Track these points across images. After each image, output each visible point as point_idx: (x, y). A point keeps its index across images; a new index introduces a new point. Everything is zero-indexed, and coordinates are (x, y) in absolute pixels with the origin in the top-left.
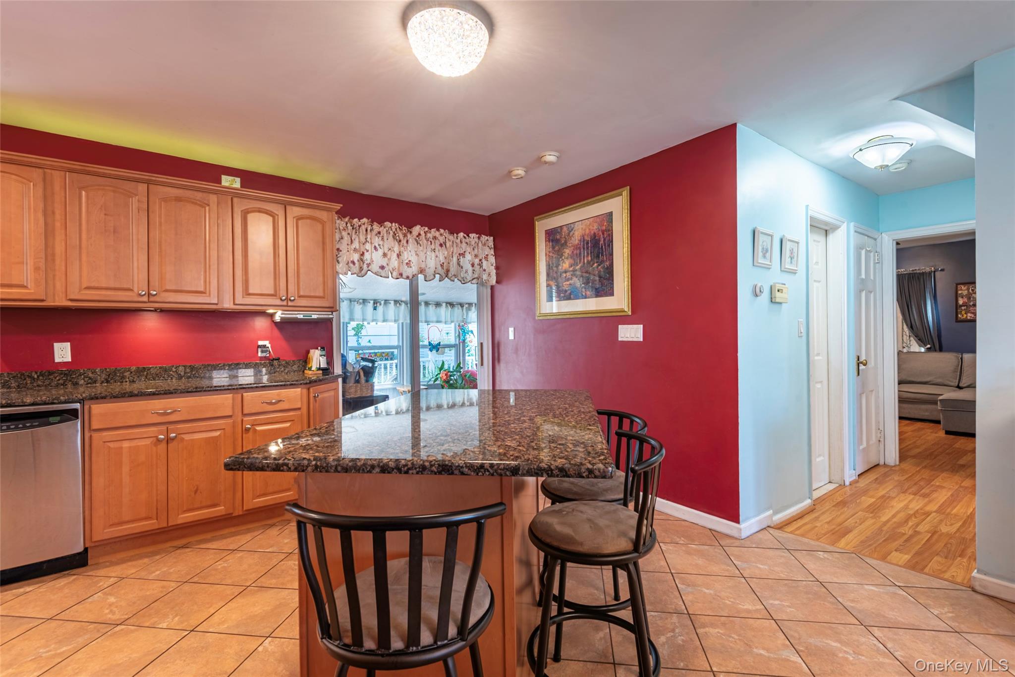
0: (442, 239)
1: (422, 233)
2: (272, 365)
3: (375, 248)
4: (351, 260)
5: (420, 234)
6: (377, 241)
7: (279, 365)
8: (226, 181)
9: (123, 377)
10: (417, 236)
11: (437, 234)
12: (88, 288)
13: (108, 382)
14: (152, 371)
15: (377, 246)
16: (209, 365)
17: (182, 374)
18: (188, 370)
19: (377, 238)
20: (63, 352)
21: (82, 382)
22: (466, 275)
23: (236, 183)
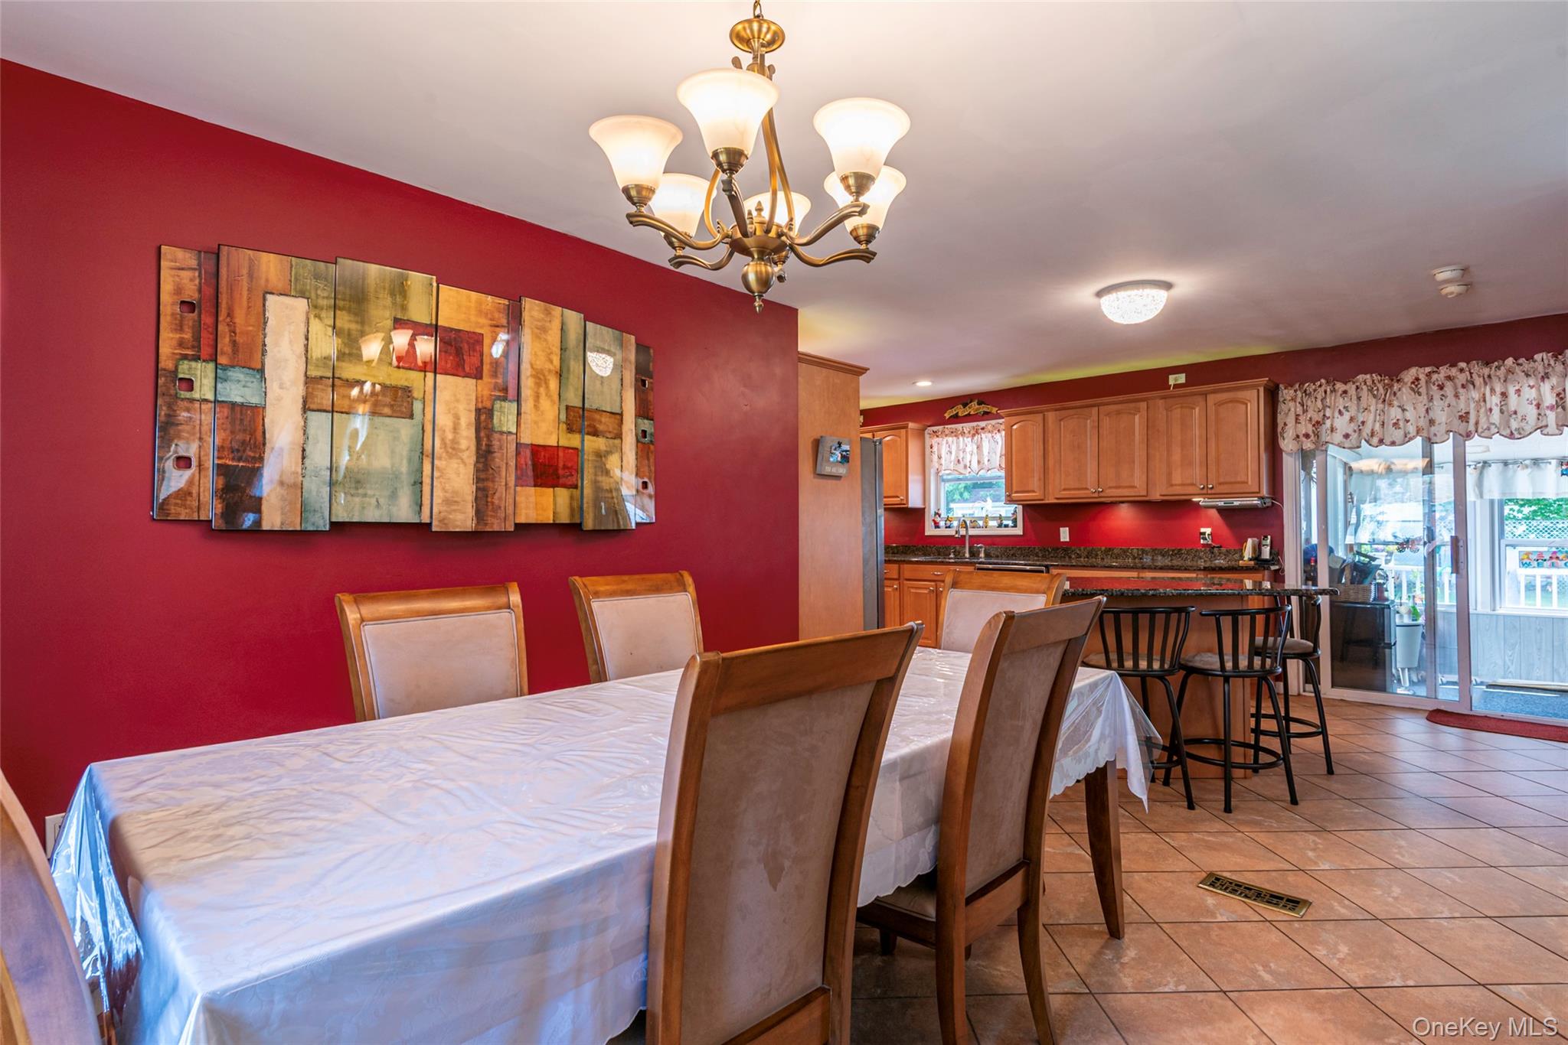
0: (1462, 378)
1: (1422, 377)
2: (1213, 553)
3: (1340, 412)
4: (1304, 432)
5: (1417, 379)
6: (1341, 403)
7: (1220, 553)
8: (1172, 380)
9: (1097, 555)
10: (1413, 383)
11: (1454, 371)
12: (1064, 490)
13: (1088, 558)
14: (1115, 551)
15: (1342, 409)
16: (1156, 549)
17: (1136, 555)
18: (1140, 553)
19: (1341, 399)
20: (1065, 535)
21: (1073, 556)
22: (1523, 424)
23: (1181, 378)
